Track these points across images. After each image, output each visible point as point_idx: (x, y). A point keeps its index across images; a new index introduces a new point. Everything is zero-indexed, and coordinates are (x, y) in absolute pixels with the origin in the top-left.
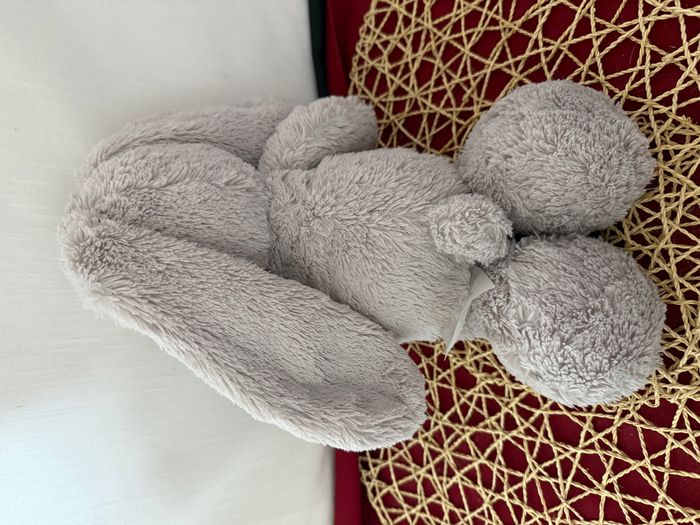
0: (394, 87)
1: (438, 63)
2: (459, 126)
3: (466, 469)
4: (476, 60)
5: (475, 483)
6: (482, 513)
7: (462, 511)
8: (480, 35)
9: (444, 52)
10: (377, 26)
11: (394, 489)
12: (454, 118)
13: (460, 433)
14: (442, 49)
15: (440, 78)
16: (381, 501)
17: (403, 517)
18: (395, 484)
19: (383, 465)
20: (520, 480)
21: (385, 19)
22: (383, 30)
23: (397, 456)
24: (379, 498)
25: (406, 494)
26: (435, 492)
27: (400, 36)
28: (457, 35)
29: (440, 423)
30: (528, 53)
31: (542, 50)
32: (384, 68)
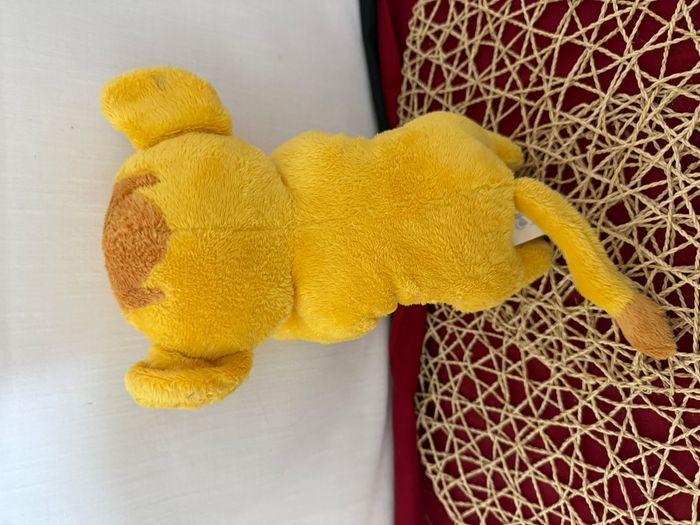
0: (451, 77)
1: (497, 45)
2: (529, 108)
3: (540, 463)
4: (542, 36)
5: (551, 478)
6: (559, 509)
7: (536, 506)
8: (543, 9)
9: (504, 33)
10: (427, 16)
11: (462, 482)
12: (523, 101)
13: (533, 426)
14: (502, 29)
15: (502, 60)
16: (448, 495)
17: (472, 511)
18: (463, 478)
19: (450, 458)
20: (601, 476)
21: (436, 8)
22: (435, 20)
23: (464, 449)
24: (446, 491)
25: (474, 487)
26: (505, 486)
27: (453, 24)
28: (517, 13)
29: (511, 416)
30: (601, 20)
31: (617, 13)
32: (438, 59)
